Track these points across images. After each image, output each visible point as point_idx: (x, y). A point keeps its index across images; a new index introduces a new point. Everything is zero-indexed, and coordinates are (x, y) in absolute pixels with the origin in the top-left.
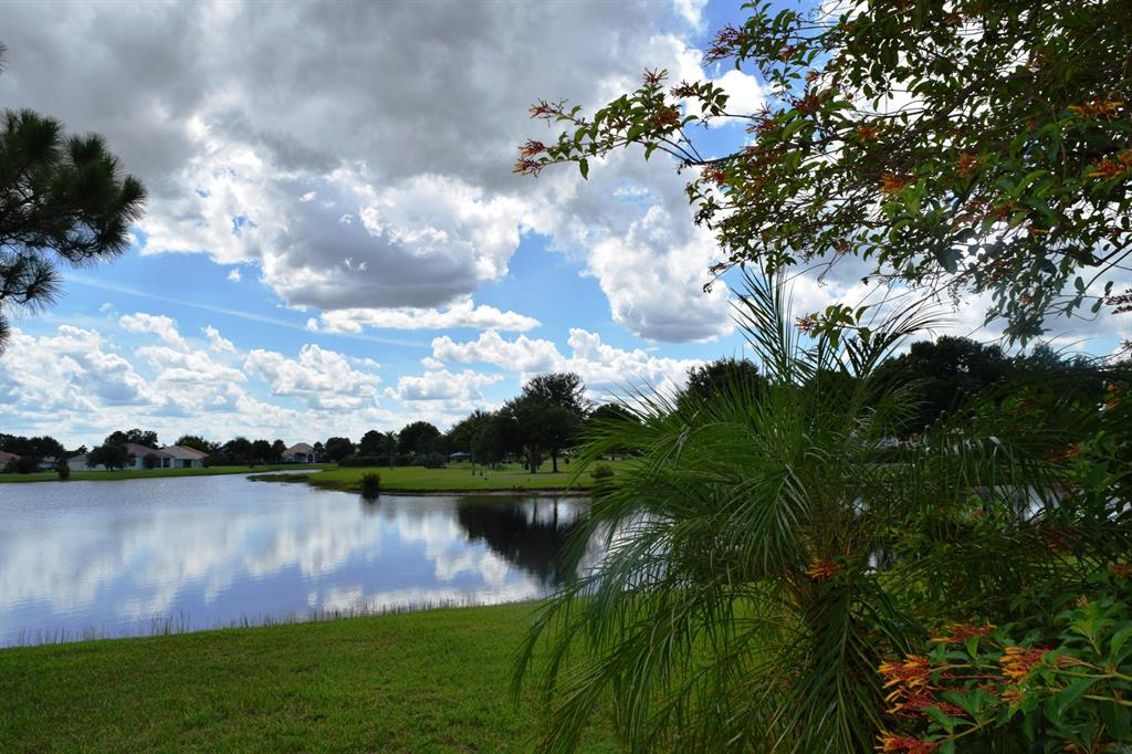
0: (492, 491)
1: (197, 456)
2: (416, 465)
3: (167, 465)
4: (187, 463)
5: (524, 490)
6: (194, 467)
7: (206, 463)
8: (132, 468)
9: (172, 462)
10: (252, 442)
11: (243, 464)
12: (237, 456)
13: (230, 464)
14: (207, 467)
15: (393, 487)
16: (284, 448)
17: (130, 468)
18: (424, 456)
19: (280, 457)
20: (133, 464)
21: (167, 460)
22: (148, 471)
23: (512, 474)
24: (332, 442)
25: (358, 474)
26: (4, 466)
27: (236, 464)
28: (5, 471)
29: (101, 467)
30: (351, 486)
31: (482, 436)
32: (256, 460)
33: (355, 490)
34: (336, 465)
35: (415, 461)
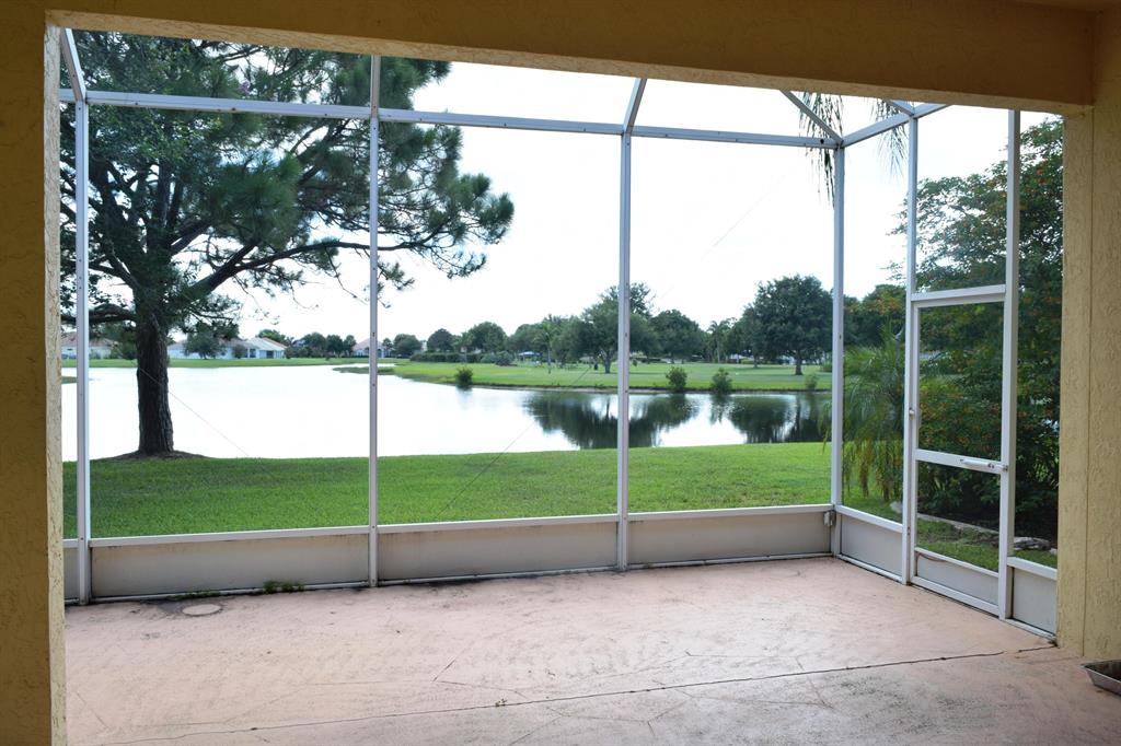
0: (575, 387)
1: (278, 348)
2: (486, 362)
3: (253, 356)
4: (270, 354)
5: (605, 388)
6: (276, 358)
7: (288, 355)
8: (224, 358)
9: (257, 353)
10: (325, 336)
11: (319, 357)
12: (314, 349)
13: (308, 356)
14: (288, 358)
15: (485, 381)
16: (354, 343)
17: (221, 357)
18: (493, 354)
19: (351, 351)
20: (223, 354)
21: (253, 350)
22: (237, 360)
23: (582, 373)
24: (399, 339)
25: (452, 369)
26: (109, 353)
27: (313, 357)
28: (111, 357)
29: (195, 356)
30: (444, 379)
31: (560, 338)
32: (330, 353)
33: (448, 383)
34: (408, 360)
35: (484, 359)
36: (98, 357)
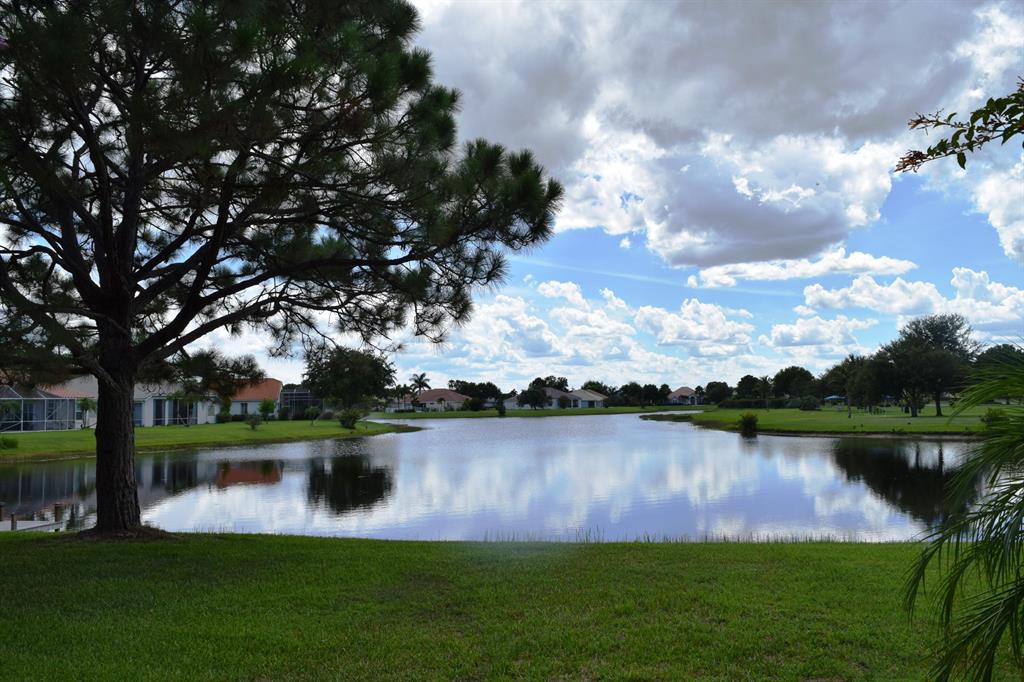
0: (869, 433)
1: (598, 398)
2: (791, 407)
3: (576, 406)
4: (591, 404)
5: (905, 433)
6: (597, 408)
7: (606, 404)
8: (551, 408)
9: (580, 402)
10: (642, 386)
11: (636, 405)
12: (631, 398)
13: (625, 405)
14: (607, 407)
15: (770, 428)
16: (669, 392)
17: (548, 407)
18: (799, 399)
19: (666, 399)
20: (551, 405)
21: (575, 401)
22: (562, 410)
23: (889, 418)
24: (711, 386)
25: (737, 415)
26: (461, 405)
27: (631, 406)
28: (462, 409)
29: (527, 407)
30: (731, 426)
31: (857, 380)
32: (646, 402)
33: (732, 430)
34: (716, 407)
35: (789, 404)
36: (452, 409)
